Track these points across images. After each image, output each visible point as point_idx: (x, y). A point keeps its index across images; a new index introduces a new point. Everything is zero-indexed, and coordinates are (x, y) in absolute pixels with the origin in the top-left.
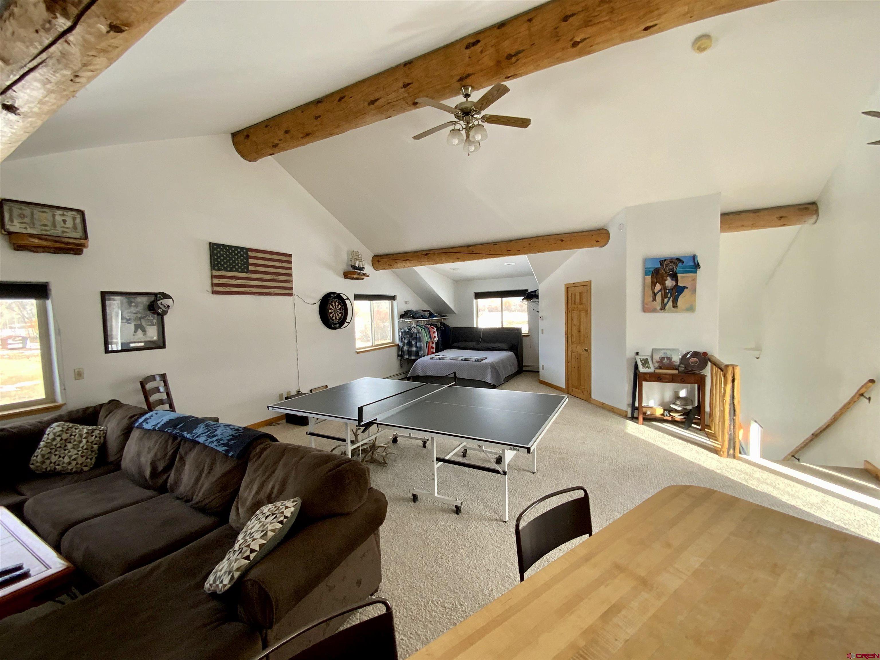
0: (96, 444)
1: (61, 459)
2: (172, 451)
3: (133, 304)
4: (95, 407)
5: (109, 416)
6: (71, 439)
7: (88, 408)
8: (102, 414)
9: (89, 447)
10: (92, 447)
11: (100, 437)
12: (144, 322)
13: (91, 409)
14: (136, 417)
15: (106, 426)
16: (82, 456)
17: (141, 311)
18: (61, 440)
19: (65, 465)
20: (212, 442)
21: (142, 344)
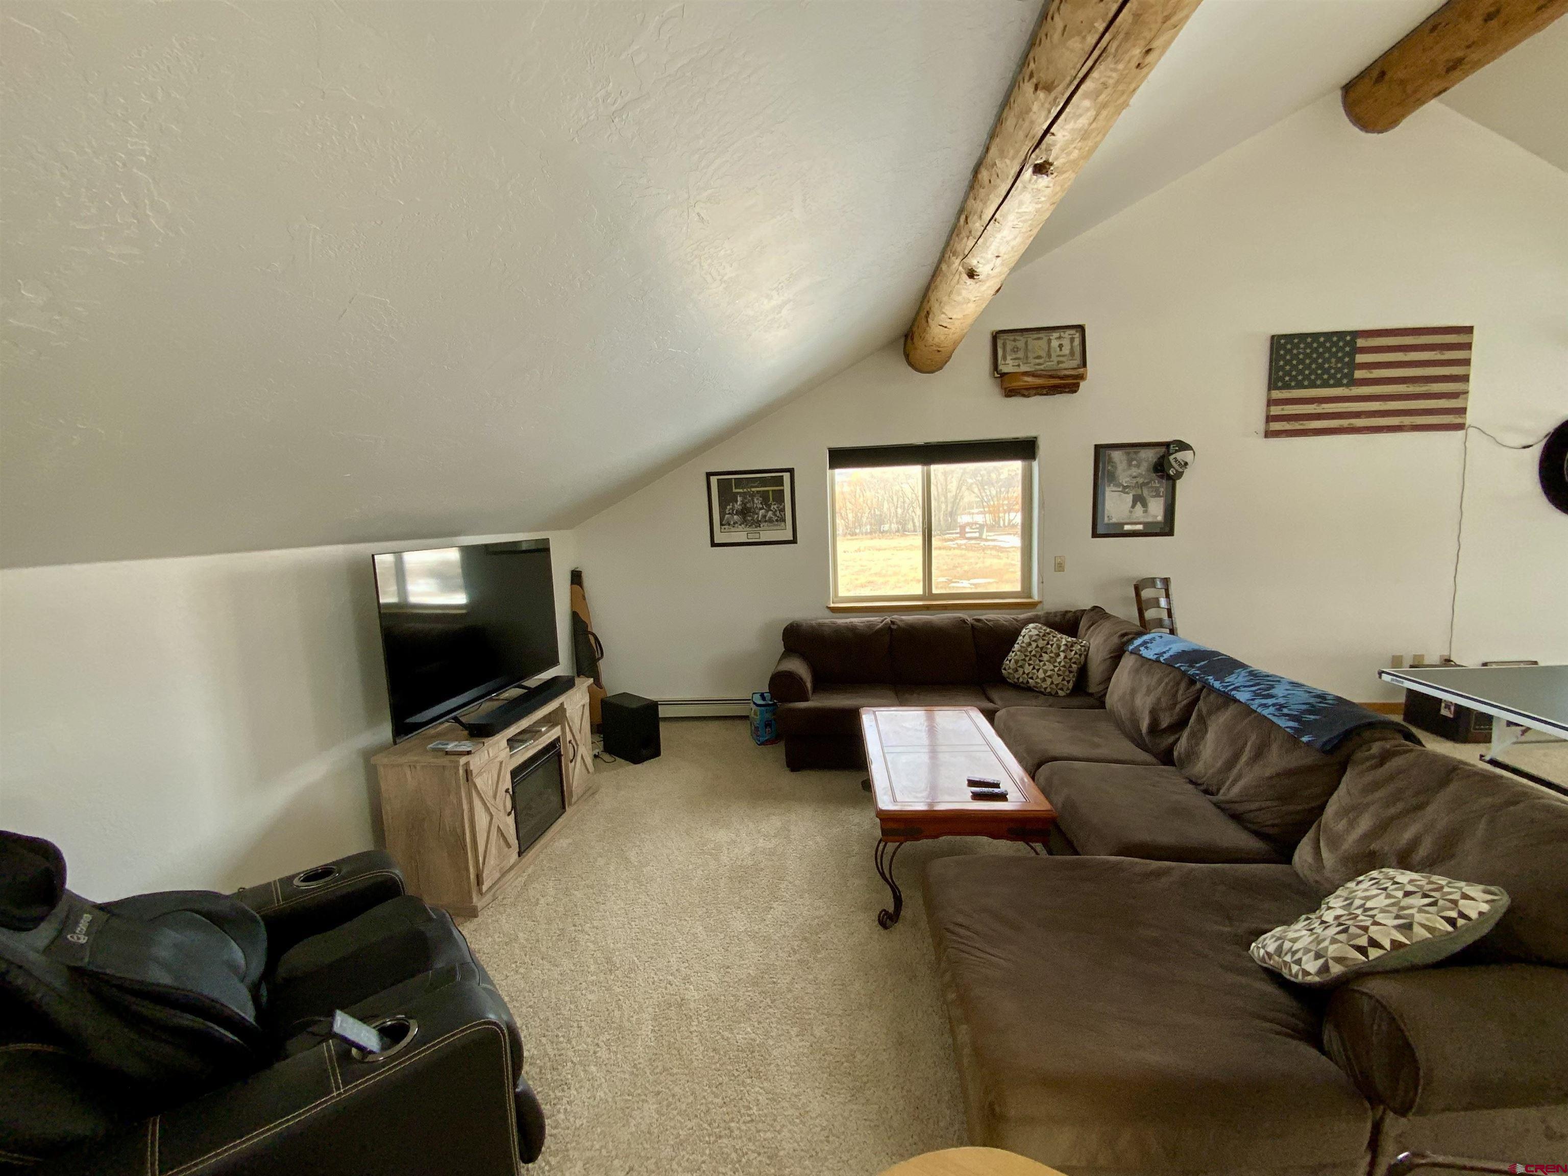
0: (1074, 663)
1: (1035, 671)
2: (1185, 702)
3: (1134, 462)
4: (1075, 612)
5: (1092, 628)
6: (1047, 648)
7: (1067, 612)
8: (1083, 624)
9: (1067, 666)
10: (1071, 666)
11: (1080, 655)
12: (1146, 492)
13: (1070, 615)
14: (1130, 636)
15: (1088, 641)
16: (1059, 675)
17: (1144, 473)
18: (1037, 646)
19: (1038, 680)
20: (1265, 706)
21: (1140, 527)
